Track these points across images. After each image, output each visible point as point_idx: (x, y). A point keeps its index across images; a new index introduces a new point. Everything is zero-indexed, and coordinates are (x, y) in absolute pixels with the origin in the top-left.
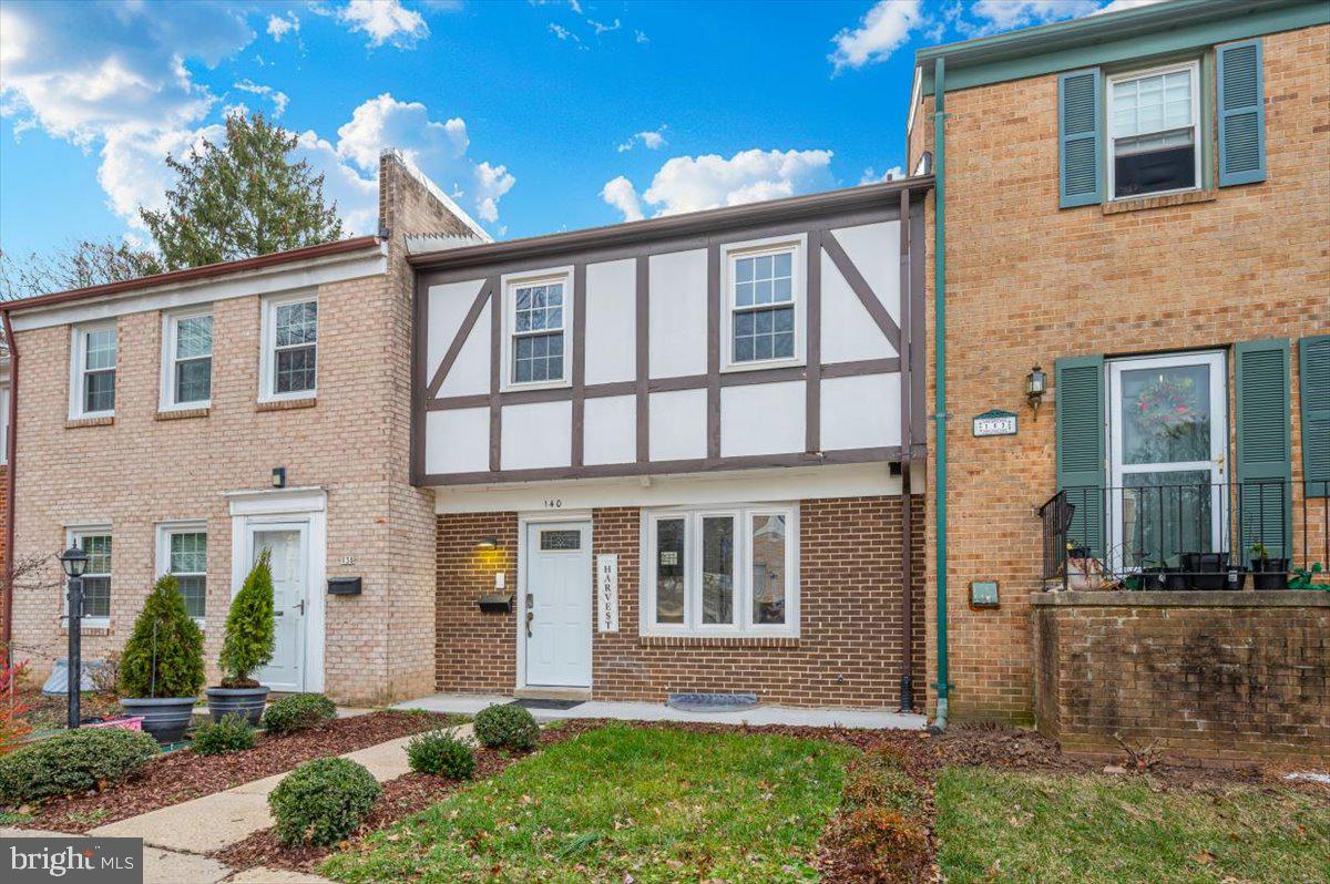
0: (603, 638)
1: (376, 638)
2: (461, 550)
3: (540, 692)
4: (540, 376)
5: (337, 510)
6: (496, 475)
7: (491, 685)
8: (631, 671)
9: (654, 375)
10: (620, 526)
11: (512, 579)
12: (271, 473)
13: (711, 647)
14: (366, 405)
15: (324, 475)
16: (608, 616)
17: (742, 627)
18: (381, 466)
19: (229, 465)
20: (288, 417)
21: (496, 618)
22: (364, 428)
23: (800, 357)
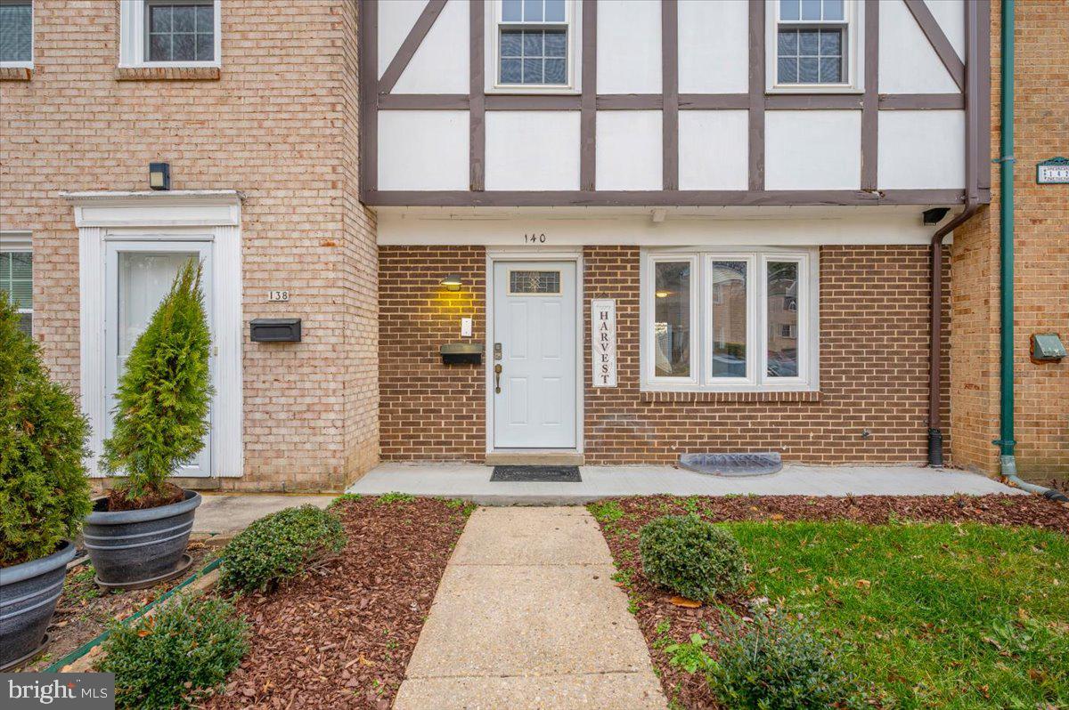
0: (598, 394)
2: (412, 289)
3: (519, 457)
4: (533, 77)
5: (259, 227)
6: (477, 195)
7: (455, 450)
8: (632, 431)
9: (684, 89)
10: (618, 268)
11: (479, 326)
12: (147, 169)
13: (726, 403)
14: (303, 84)
15: (237, 178)
16: (605, 368)
17: (759, 381)
18: (329, 170)
19: (69, 155)
20: (173, 92)
21: (460, 372)
22: (301, 115)
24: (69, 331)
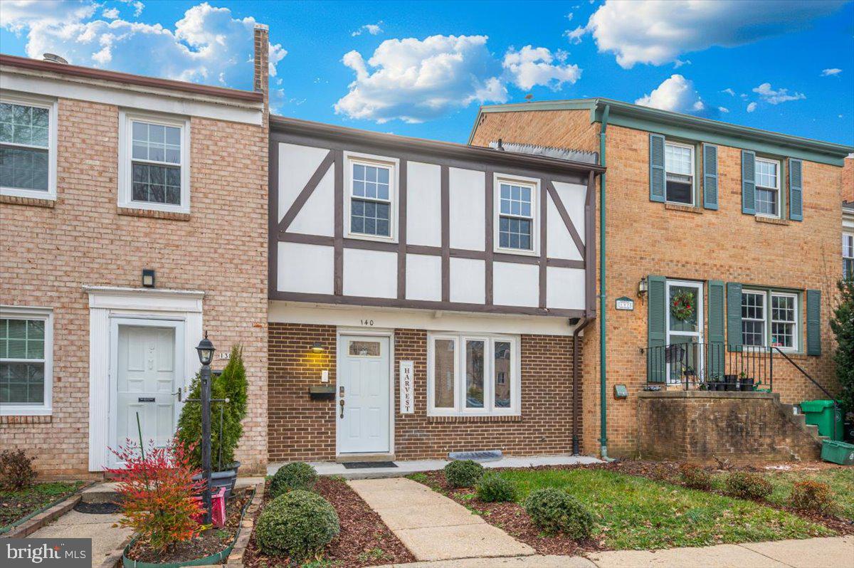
0: (403, 418)
1: (254, 420)
3: (357, 458)
4: (370, 231)
5: (214, 313)
6: (338, 298)
7: (317, 454)
8: (423, 440)
9: (452, 246)
10: (415, 342)
11: (333, 376)
12: (141, 273)
13: (474, 422)
14: (243, 229)
15: (200, 282)
16: (407, 402)
17: (491, 410)
18: (259, 281)
19: (82, 260)
20: (158, 226)
21: (321, 405)
22: (242, 248)
23: (536, 251)
24: (80, 375)
